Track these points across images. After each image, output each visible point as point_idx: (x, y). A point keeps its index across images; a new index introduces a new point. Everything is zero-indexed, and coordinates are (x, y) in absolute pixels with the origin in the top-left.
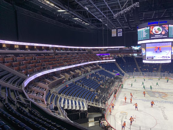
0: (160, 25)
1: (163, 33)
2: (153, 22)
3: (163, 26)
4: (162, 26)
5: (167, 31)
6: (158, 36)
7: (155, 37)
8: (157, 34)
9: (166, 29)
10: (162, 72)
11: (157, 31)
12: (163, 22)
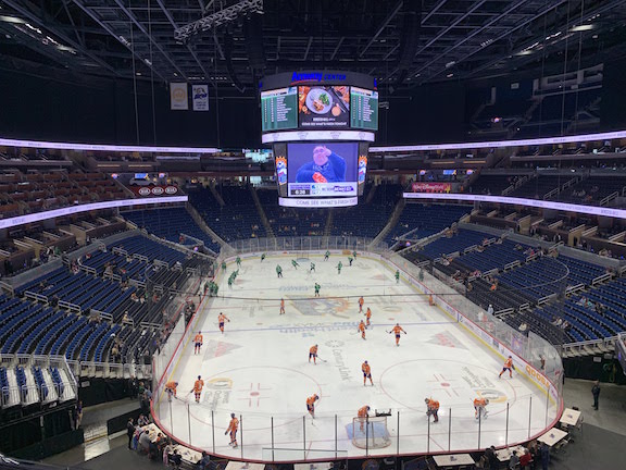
0: (328, 86)
1: (337, 112)
2: (307, 72)
3: (336, 89)
4: (333, 90)
5: (347, 106)
6: (321, 119)
7: (313, 124)
8: (320, 112)
9: (345, 99)
10: (334, 233)
11: (319, 103)
12: (334, 77)
